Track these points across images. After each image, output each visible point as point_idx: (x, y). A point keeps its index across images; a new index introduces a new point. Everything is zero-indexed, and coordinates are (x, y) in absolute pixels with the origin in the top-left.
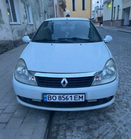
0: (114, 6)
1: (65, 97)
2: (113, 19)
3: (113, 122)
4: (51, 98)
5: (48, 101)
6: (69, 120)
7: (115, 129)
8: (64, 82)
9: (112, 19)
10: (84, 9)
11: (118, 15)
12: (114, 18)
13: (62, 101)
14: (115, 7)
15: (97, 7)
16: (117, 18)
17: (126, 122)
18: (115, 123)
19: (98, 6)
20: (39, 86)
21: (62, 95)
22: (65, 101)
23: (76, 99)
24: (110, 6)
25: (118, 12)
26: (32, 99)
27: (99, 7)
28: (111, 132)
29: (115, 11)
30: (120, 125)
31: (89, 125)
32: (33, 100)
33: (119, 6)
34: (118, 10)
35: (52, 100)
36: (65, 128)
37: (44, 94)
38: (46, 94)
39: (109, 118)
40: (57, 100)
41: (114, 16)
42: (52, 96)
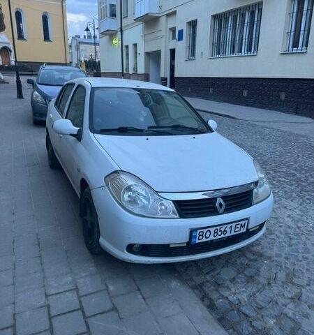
0: (125, 44)
1: (222, 229)
2: (125, 72)
3: (270, 258)
4: (202, 235)
5: (197, 241)
6: (207, 273)
7: (281, 266)
8: (221, 205)
9: (123, 70)
10: (47, 38)
11: (136, 64)
12: (128, 69)
13: (218, 237)
14: (127, 47)
15: (76, 36)
16: (135, 69)
17: (286, 254)
18: (273, 259)
19: (79, 36)
20: (181, 217)
21: (218, 228)
22: (223, 236)
23: (237, 230)
24: (116, 41)
25: (136, 57)
26: (169, 245)
27: (82, 37)
28: (278, 271)
29: (128, 54)
30: (282, 260)
31: (243, 272)
32: (171, 246)
33: (135, 45)
34: (136, 53)
35: (204, 240)
36: (212, 287)
37: (192, 231)
38: (196, 230)
39: (261, 255)
40: (212, 238)
41: (128, 64)
42: (205, 231)
